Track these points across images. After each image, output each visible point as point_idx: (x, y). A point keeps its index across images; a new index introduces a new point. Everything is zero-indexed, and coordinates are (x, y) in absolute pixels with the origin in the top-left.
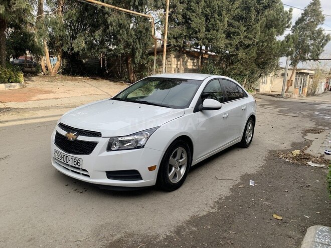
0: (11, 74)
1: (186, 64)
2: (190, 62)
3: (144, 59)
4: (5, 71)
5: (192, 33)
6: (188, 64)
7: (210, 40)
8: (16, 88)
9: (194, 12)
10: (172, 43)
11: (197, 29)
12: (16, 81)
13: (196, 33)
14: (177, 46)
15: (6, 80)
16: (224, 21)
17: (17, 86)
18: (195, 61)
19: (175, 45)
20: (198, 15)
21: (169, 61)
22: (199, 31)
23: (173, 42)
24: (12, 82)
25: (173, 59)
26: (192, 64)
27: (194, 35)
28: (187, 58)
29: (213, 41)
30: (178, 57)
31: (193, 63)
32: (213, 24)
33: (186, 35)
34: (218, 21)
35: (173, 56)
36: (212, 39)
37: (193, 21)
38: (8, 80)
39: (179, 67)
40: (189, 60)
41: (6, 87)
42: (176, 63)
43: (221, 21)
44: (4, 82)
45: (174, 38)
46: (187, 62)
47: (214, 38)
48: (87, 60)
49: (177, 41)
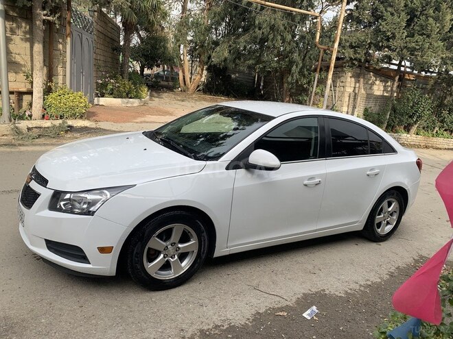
0: (130, 88)
1: (370, 88)
2: (379, 85)
3: (304, 76)
4: (124, 84)
5: (382, 40)
6: (375, 87)
7: (412, 51)
8: (135, 105)
9: (392, 6)
10: (347, 55)
11: (389, 34)
12: (136, 97)
13: (388, 40)
14: (355, 59)
15: (124, 94)
16: (443, 19)
17: (135, 102)
18: (389, 84)
19: (351, 59)
20: (397, 11)
21: (343, 82)
22: (394, 37)
23: (349, 53)
24: (131, 98)
25: (349, 79)
26: (382, 88)
27: (385, 43)
28: (373, 78)
29: (416, 53)
30: (357, 77)
31: (385, 86)
32: (421, 25)
33: (371, 43)
34: (431, 20)
35: (350, 74)
36: (415, 49)
37: (385, 20)
38: (127, 94)
39: (357, 92)
40: (378, 82)
41: (123, 103)
42: (353, 85)
43: (436, 19)
44: (121, 97)
45: (351, 47)
46: (373, 84)
47: (418, 47)
48: (237, 75)
49: (355, 52)
